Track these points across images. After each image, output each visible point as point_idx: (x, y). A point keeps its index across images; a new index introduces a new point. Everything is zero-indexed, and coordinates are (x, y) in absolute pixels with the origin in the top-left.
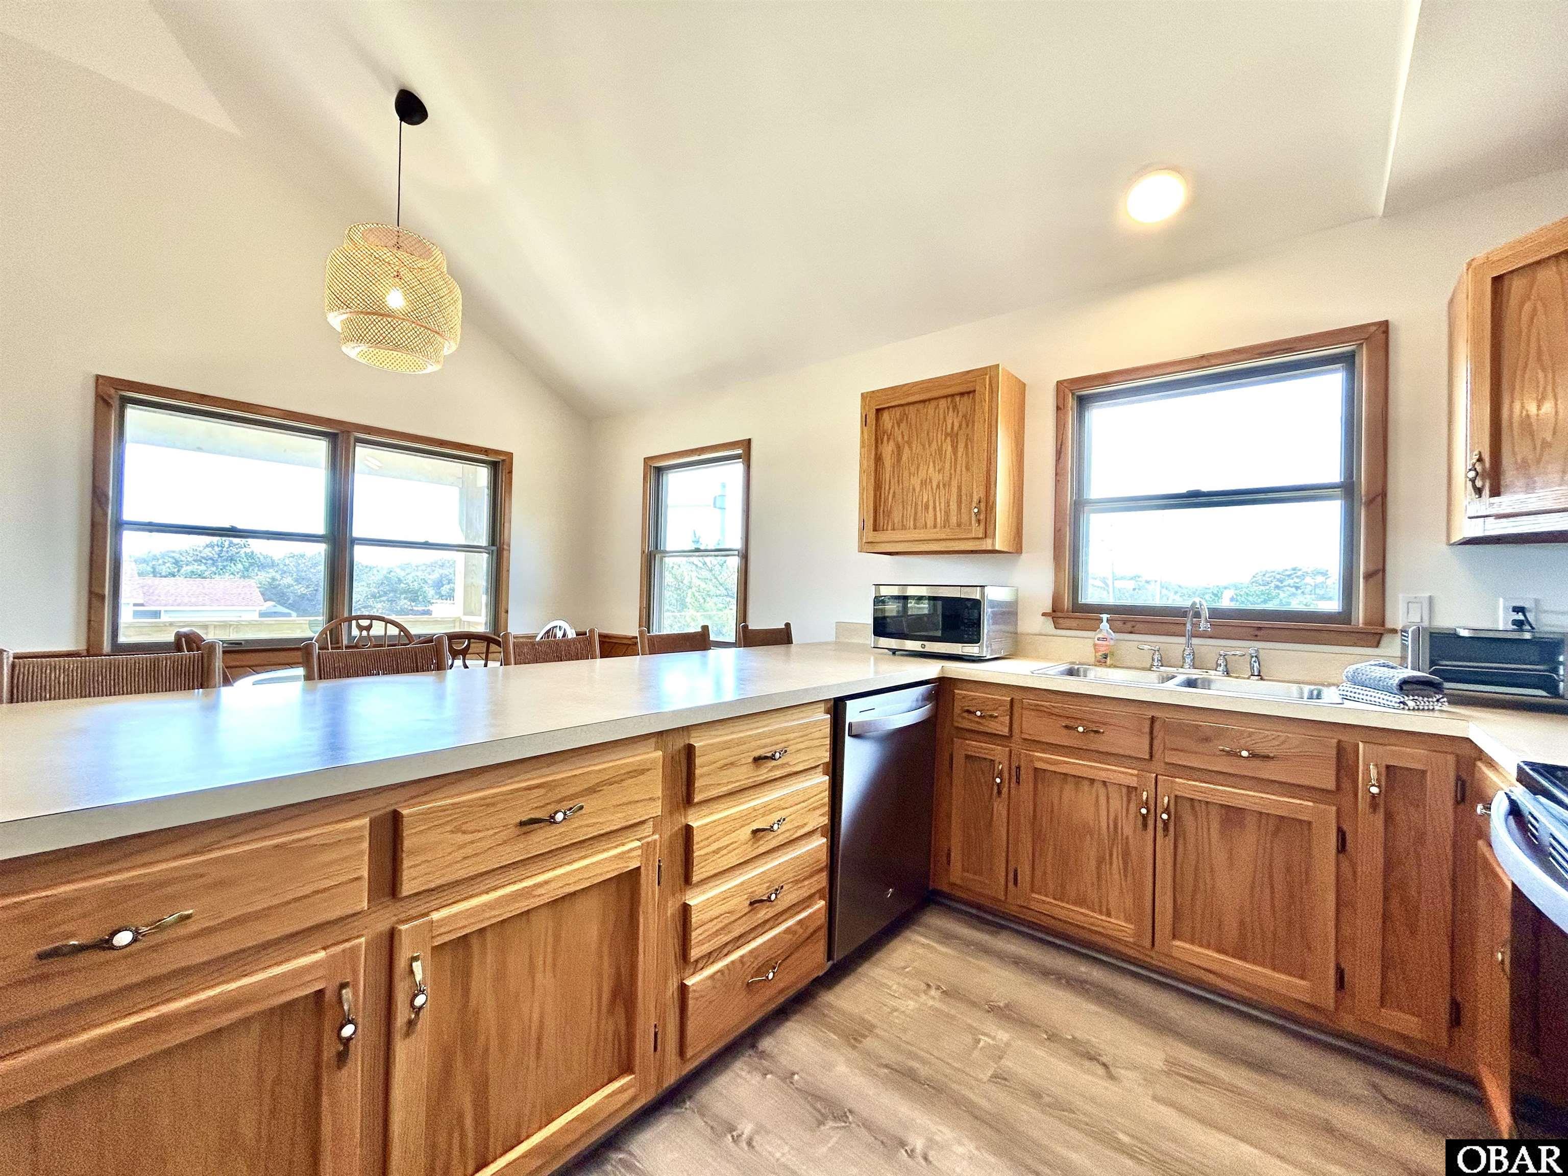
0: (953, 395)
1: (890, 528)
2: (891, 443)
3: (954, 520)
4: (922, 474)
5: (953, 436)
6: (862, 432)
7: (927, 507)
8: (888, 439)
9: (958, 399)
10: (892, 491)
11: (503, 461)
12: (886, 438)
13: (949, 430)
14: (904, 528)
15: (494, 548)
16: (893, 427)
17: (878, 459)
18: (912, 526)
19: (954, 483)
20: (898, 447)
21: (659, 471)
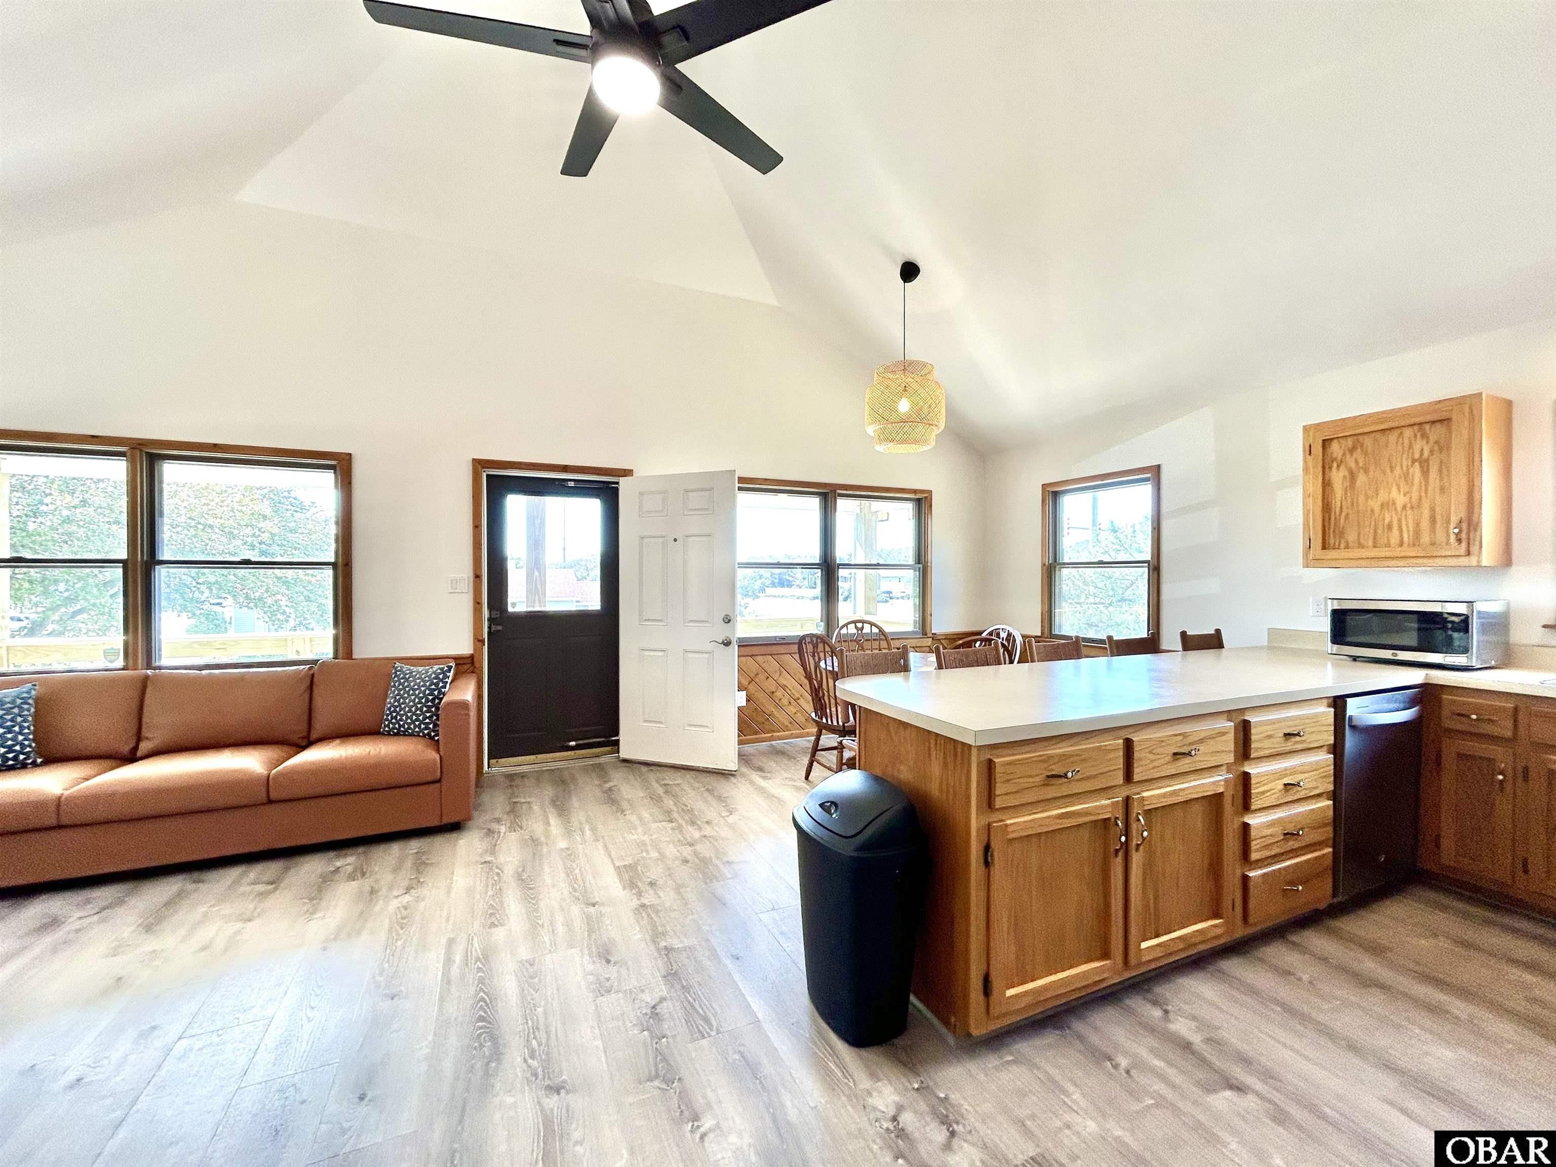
0: (1420, 424)
1: (1342, 546)
2: (1342, 468)
3: (1426, 539)
4: (1383, 496)
5: (1424, 465)
6: (1305, 461)
7: (1390, 527)
8: (1338, 466)
9: (1427, 427)
10: (1344, 514)
11: (926, 497)
12: (1335, 465)
13: (1417, 456)
14: (1361, 546)
15: (921, 566)
16: (1344, 454)
17: (1326, 484)
18: (1370, 543)
19: (1426, 505)
20: (1352, 473)
21: (1056, 495)
